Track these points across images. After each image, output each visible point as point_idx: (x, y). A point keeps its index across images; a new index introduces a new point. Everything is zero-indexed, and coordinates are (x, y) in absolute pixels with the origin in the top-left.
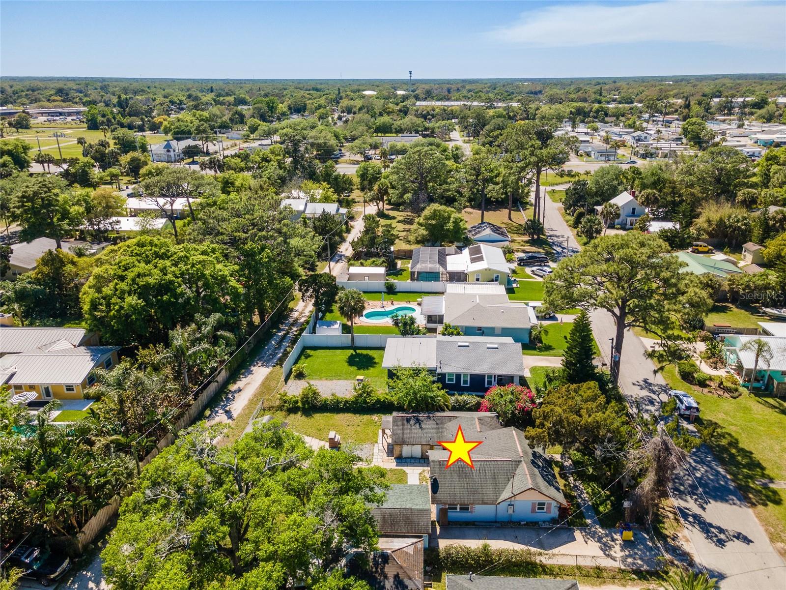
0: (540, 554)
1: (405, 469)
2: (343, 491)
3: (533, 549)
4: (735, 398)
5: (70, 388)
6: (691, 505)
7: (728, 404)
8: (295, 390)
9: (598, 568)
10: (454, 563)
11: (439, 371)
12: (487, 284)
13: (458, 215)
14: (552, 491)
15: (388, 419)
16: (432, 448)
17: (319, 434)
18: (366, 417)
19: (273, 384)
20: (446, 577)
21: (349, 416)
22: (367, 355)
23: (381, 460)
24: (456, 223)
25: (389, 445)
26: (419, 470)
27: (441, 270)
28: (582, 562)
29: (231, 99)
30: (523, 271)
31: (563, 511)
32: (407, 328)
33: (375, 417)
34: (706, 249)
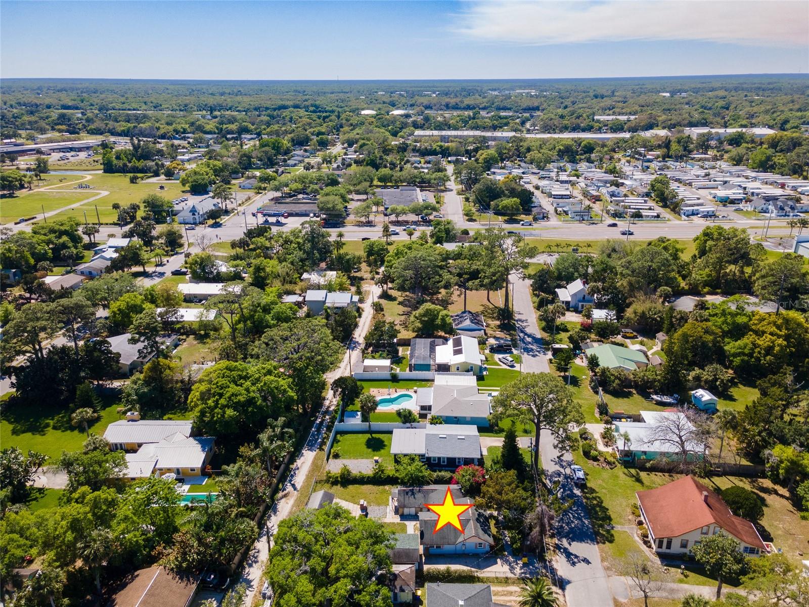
0: (477, 572)
1: (406, 522)
2: (375, 543)
3: (473, 569)
4: (612, 469)
5: (193, 470)
6: (565, 542)
7: (607, 473)
8: (335, 467)
9: (507, 578)
10: (431, 577)
11: (427, 455)
12: (464, 375)
13: (444, 312)
14: (486, 537)
15: (396, 489)
16: (421, 510)
17: (353, 499)
18: (381, 487)
19: (319, 463)
20: (426, 585)
21: (370, 487)
22: (379, 439)
23: (391, 518)
24: (443, 319)
25: (396, 507)
26: (414, 523)
27: (432, 363)
28: (498, 575)
29: (233, 127)
30: (493, 358)
31: (492, 547)
32: (406, 418)
33: (387, 487)
34: (632, 335)
